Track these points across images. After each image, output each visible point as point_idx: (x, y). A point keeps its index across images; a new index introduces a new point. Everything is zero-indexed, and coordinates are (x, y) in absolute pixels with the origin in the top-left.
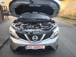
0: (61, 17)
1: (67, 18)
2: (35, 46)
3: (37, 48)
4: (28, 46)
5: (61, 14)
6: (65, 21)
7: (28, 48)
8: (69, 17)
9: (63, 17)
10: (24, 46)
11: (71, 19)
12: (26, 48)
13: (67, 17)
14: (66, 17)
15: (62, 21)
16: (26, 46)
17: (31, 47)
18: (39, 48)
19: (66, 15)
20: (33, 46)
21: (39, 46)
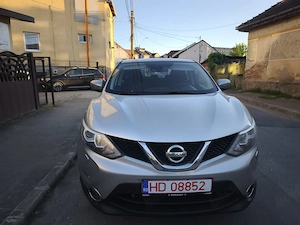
0: (253, 91)
1: (278, 94)
2: (178, 182)
3: (184, 191)
4: (154, 183)
5: (252, 80)
6: (270, 105)
7: (152, 189)
8: (282, 90)
9: (258, 91)
10: (137, 182)
11: (290, 97)
12: (144, 190)
13: (278, 90)
14: (273, 89)
15: (257, 104)
16: (145, 180)
17: (162, 187)
18: (191, 191)
19: (271, 83)
20: (168, 183)
21: (191, 181)
